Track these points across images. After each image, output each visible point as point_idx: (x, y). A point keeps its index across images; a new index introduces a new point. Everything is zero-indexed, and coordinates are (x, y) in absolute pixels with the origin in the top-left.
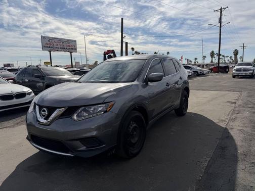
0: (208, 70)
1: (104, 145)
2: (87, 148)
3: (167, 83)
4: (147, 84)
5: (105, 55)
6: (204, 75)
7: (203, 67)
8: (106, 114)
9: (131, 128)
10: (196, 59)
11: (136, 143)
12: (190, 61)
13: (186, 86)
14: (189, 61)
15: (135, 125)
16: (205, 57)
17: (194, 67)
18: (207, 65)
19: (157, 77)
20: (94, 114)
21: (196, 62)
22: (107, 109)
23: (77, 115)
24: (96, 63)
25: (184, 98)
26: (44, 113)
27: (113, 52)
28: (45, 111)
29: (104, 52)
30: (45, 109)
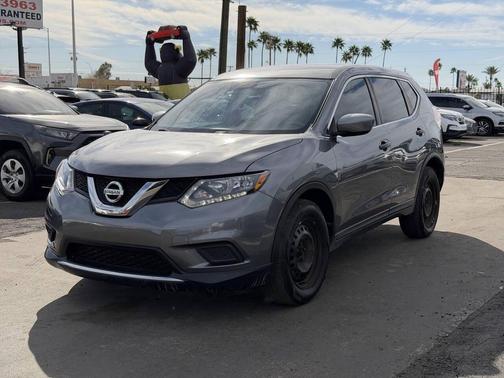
1: (246, 262)
2: (212, 264)
3: (383, 143)
4: (334, 141)
5: (150, 43)
8: (252, 196)
9: (299, 236)
10: (492, 71)
11: (308, 273)
12: (469, 79)
13: (435, 154)
14: (464, 79)
15: (305, 232)
17: (481, 102)
19: (359, 123)
20: (226, 195)
21: (494, 84)
22: (254, 185)
23: (191, 197)
24: (104, 70)
25: (427, 190)
26: (114, 192)
27: (182, 33)
28: (117, 188)
29: (149, 33)
30: (117, 183)
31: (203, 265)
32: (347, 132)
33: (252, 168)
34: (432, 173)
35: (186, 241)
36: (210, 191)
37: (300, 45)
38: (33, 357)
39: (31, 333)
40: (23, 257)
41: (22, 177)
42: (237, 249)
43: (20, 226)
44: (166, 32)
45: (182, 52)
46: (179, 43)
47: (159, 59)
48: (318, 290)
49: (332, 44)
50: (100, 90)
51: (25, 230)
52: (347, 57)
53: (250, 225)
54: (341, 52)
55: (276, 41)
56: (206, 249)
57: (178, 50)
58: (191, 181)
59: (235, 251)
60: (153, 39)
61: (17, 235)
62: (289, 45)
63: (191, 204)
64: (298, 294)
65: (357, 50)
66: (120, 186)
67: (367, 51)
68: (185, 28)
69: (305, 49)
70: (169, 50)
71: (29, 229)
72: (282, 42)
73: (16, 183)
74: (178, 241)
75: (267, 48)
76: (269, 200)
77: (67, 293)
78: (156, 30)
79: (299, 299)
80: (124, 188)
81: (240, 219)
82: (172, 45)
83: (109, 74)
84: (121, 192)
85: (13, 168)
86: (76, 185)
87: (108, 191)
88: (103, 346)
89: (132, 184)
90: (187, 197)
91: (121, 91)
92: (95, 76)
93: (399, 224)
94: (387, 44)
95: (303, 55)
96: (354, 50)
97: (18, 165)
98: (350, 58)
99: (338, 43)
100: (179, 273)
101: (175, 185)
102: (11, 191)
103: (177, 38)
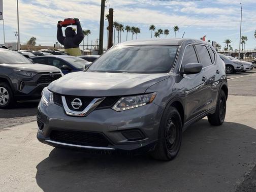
0: (251, 64)
1: (147, 139)
2: (129, 140)
3: (203, 78)
4: (182, 77)
5: (59, 27)
6: (245, 72)
7: (242, 58)
8: (149, 105)
10: (228, 42)
12: (217, 46)
13: (224, 83)
14: (215, 46)
16: (244, 38)
18: (248, 54)
19: (194, 68)
20: (135, 105)
21: (229, 48)
22: (150, 99)
23: (118, 106)
24: (32, 41)
25: (221, 101)
26: (77, 103)
27: (76, 22)
28: (78, 101)
29: (59, 22)
30: (78, 99)
31: (125, 141)
32: (189, 72)
33: (148, 91)
34: (223, 92)
35: (116, 129)
36: (126, 103)
37: (133, 28)
38: (42, 190)
39: (36, 177)
40: (17, 138)
41: (7, 97)
42: (142, 132)
43: (11, 122)
44: (68, 22)
45: (76, 32)
46: (74, 27)
47: (64, 35)
48: (178, 152)
49: (149, 28)
50: (33, 51)
51: (14, 124)
52: (157, 35)
53: (147, 120)
54: (154, 32)
55: (121, 26)
56: (126, 132)
57: (74, 31)
58: (118, 98)
59: (141, 133)
60: (61, 25)
61: (10, 127)
62: (128, 28)
63: (118, 109)
64: (170, 155)
65: (162, 31)
66: (80, 100)
67: (167, 32)
68: (78, 20)
69: (136, 30)
70: (69, 31)
71: (16, 124)
72: (124, 27)
73: (4, 100)
74: (112, 129)
75: (117, 30)
76: (157, 107)
77: (48, 156)
78: (63, 20)
79: (170, 157)
80: (82, 102)
81: (142, 117)
82: (71, 28)
83: (35, 43)
84: (81, 104)
85: (2, 92)
86: (55, 100)
87: (73, 103)
88: (77, 183)
89: (86, 100)
90: (115, 106)
91: (45, 52)
92: (28, 44)
93: (207, 119)
94: (176, 28)
95: (135, 34)
96: (160, 31)
97: (5, 90)
98: (158, 35)
99: (152, 28)
100: (112, 145)
101: (109, 100)
102: (1, 104)
103: (73, 24)
